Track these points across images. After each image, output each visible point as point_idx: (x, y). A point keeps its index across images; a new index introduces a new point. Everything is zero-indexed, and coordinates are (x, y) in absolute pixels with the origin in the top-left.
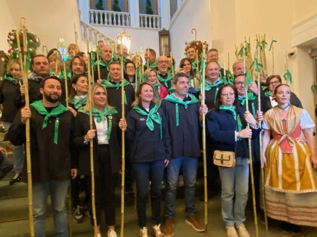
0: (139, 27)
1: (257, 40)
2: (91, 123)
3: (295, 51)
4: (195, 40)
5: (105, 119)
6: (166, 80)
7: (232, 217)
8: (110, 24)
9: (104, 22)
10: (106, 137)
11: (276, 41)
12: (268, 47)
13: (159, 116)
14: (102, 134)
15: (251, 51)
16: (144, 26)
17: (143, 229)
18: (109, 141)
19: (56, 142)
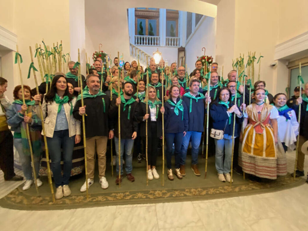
0: (165, 46)
1: (249, 56)
2: (147, 109)
3: (276, 63)
4: (204, 55)
5: (155, 107)
6: (183, 83)
7: (222, 169)
8: (147, 44)
9: (143, 43)
10: (155, 117)
11: (263, 57)
12: (256, 61)
13: (182, 106)
14: (153, 115)
15: (244, 64)
16: (169, 45)
17: (169, 170)
18: (157, 119)
19: (129, 118)
